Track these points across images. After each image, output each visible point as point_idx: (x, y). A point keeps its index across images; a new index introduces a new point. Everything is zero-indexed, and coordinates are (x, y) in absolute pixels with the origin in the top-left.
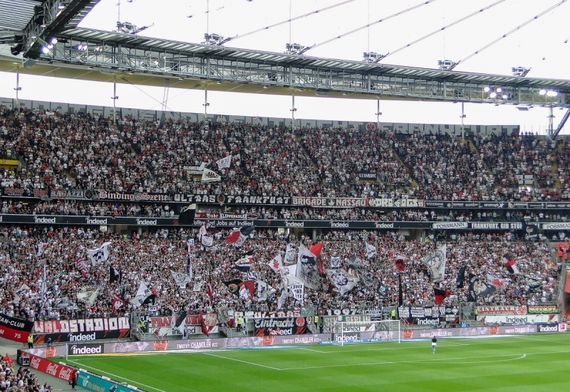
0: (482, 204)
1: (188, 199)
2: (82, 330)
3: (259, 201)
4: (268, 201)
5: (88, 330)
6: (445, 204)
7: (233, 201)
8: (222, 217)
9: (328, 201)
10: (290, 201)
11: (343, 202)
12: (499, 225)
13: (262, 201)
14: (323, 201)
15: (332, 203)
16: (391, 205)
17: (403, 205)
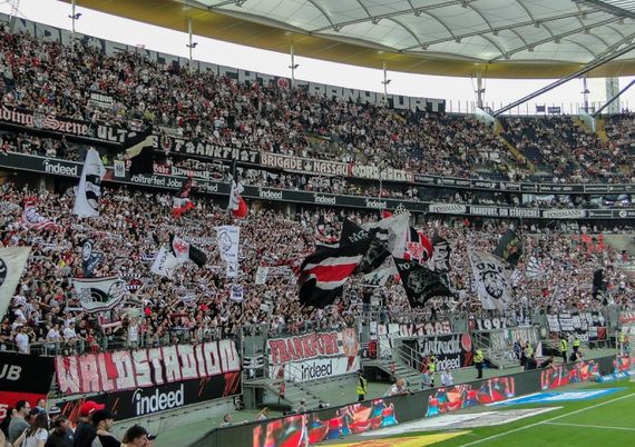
0: (474, 183)
1: (118, 136)
2: (159, 380)
3: (217, 154)
4: (230, 154)
5: (170, 379)
6: (435, 181)
7: (183, 148)
8: (174, 174)
9: (304, 163)
10: (258, 158)
11: (322, 167)
12: (498, 211)
13: (222, 153)
14: (299, 164)
15: (308, 167)
16: (376, 177)
17: (390, 178)
